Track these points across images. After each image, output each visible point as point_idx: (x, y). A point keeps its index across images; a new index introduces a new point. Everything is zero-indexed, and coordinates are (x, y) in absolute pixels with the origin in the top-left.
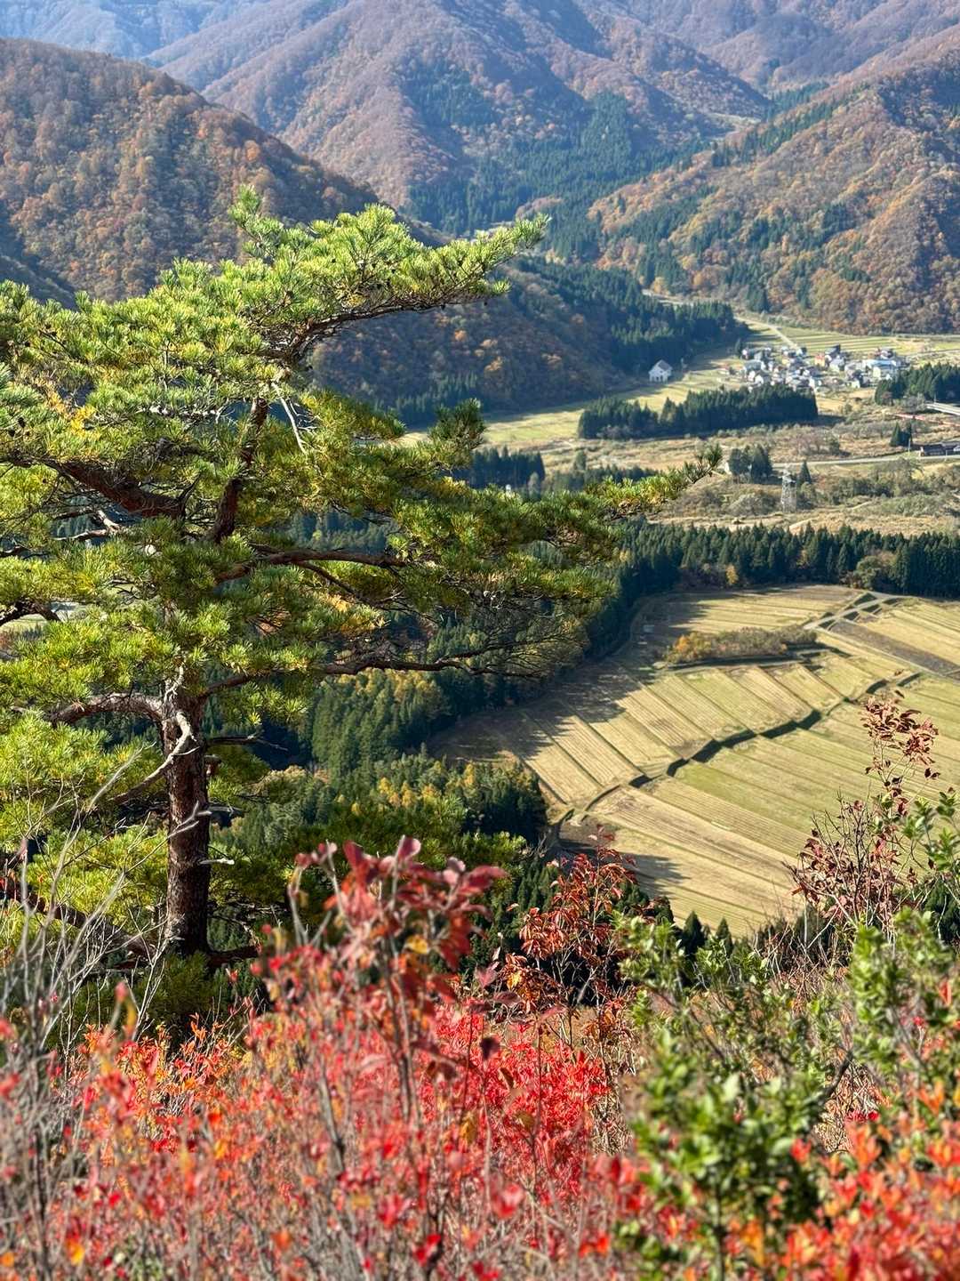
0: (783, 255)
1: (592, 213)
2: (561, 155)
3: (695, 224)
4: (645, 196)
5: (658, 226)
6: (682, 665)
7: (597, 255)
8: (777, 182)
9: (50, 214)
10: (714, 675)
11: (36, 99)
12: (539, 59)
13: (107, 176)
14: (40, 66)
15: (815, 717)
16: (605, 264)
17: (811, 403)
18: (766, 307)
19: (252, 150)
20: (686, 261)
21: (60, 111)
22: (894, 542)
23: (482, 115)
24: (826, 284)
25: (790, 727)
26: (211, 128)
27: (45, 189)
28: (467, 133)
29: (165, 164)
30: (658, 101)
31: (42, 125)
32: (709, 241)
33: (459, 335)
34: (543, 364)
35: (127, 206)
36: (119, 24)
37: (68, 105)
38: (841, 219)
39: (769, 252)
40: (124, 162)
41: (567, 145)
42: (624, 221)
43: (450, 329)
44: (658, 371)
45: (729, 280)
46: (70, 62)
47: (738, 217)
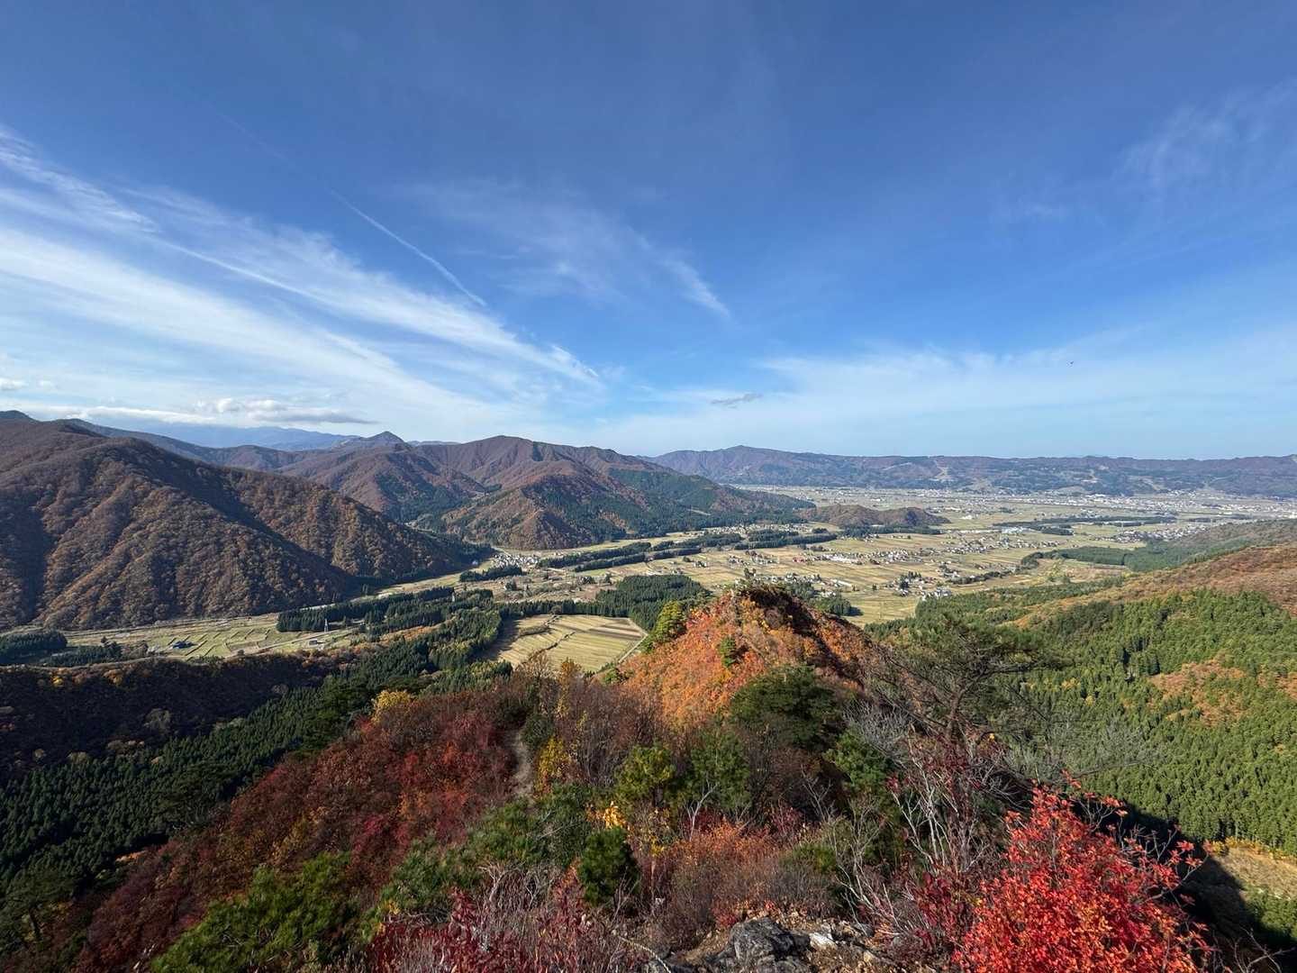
0: (501, 530)
1: (443, 518)
2: (428, 502)
3: (475, 522)
4: (459, 514)
5: (463, 523)
6: (521, 636)
7: (446, 530)
8: (497, 511)
9: (281, 524)
10: (529, 637)
11: (275, 490)
12: (419, 475)
13: (302, 513)
14: (276, 481)
15: (556, 645)
16: (448, 532)
17: (520, 569)
18: (498, 544)
19: (352, 505)
20: (474, 532)
21: (284, 494)
22: (559, 603)
23: (403, 490)
24: (513, 538)
25: (552, 647)
26: (338, 499)
27: (280, 516)
28: (398, 496)
29: (323, 509)
30: (455, 487)
31: (278, 498)
32: (480, 527)
33: (419, 555)
34: (444, 562)
35: (310, 522)
36: (263, 458)
37: (287, 492)
38: (516, 521)
39: (497, 530)
40: (309, 509)
41: (430, 499)
42: (452, 521)
43: (417, 553)
44: (474, 563)
45: (486, 537)
46: (287, 480)
47: (487, 520)
